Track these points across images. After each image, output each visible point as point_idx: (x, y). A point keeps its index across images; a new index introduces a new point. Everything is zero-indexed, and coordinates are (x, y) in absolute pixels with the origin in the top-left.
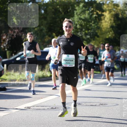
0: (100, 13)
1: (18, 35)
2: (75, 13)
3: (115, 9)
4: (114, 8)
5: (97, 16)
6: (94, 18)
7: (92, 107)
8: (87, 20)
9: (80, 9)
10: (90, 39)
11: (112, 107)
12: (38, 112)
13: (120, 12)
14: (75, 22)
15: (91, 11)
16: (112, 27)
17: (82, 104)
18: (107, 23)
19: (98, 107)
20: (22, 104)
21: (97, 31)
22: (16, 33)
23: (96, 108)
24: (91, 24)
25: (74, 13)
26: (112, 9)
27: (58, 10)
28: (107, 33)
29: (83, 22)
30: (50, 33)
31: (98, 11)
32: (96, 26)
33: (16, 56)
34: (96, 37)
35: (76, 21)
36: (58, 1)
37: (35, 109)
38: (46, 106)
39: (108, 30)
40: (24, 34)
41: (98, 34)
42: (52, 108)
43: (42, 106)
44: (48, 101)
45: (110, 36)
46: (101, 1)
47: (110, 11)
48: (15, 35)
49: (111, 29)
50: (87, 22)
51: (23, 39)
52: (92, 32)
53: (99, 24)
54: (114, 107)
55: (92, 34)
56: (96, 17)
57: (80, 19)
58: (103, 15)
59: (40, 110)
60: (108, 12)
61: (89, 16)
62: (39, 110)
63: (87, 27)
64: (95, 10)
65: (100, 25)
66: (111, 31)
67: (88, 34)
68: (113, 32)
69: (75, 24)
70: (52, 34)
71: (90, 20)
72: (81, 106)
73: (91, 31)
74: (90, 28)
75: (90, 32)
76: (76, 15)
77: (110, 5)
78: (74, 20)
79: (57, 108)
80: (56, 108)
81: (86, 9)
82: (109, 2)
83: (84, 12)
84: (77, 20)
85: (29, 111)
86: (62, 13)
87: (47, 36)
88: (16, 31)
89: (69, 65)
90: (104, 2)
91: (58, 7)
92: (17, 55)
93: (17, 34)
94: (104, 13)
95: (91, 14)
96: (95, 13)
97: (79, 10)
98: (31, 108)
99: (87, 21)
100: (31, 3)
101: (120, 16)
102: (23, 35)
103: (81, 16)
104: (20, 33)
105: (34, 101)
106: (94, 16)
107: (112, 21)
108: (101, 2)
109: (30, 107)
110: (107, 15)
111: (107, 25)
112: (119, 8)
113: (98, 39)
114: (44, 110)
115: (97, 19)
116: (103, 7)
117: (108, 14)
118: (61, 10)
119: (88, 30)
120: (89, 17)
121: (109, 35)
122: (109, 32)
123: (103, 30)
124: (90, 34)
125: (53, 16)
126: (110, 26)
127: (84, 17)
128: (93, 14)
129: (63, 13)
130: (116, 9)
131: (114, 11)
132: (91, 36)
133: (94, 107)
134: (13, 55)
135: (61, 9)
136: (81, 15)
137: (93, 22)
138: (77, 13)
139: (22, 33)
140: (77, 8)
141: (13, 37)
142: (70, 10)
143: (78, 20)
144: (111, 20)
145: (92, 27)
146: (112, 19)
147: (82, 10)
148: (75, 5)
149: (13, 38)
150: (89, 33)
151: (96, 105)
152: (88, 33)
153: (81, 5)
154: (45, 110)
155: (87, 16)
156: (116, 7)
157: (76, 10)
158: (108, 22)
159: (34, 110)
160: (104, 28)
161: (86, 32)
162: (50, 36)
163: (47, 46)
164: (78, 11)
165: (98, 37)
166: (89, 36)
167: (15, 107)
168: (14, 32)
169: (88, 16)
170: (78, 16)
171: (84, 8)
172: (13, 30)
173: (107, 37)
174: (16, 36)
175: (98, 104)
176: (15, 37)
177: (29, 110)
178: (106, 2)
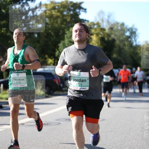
3: (101, 33)
14: (65, 45)
25: (64, 37)
26: (99, 33)
37: (29, 125)
47: (97, 35)
58: (91, 38)
59: (33, 126)
60: (95, 35)
70: (44, 55)
76: (66, 39)
77: (97, 29)
78: (65, 43)
79: (48, 124)
84: (67, 43)
86: (53, 37)
90: (92, 27)
91: (50, 31)
94: (92, 37)
98: (25, 124)
101: (106, 39)
107: (99, 44)
109: (24, 123)
112: (106, 32)
117: (95, 37)
125: (46, 39)
129: (55, 37)
130: (103, 32)
131: (101, 35)
135: (53, 33)
138: (67, 37)
140: (67, 32)
142: (61, 35)
146: (99, 42)
148: (66, 30)
157: (66, 34)
164: (68, 35)
170: (68, 39)
177: (24, 126)
178: (94, 26)
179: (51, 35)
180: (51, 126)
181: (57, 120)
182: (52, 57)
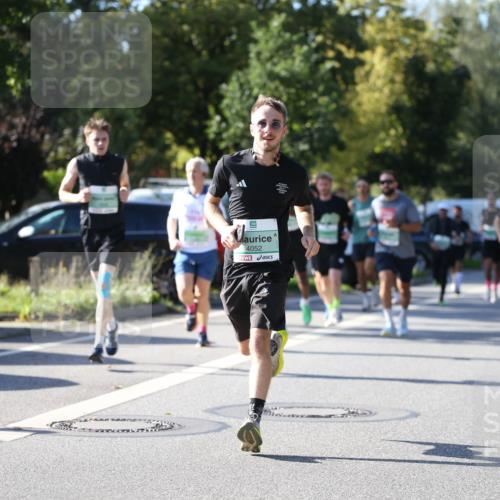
0: (349, 54)
1: (26, 137)
2: (252, 55)
3: (407, 41)
4: (406, 34)
5: (336, 65)
6: (329, 76)
7: (316, 425)
8: (299, 82)
9: (272, 37)
10: (309, 154)
11: (393, 422)
12: (104, 441)
13: (428, 52)
14: (251, 89)
15: (314, 45)
16: (396, 109)
17: (276, 412)
18: (377, 95)
19: (340, 425)
20: (40, 411)
21: (336, 126)
22: (20, 129)
23: (332, 426)
24: (315, 95)
25: (247, 53)
26: (398, 40)
27: (186, 40)
28: (376, 132)
29: (281, 88)
30: (151, 131)
31: (343, 48)
32: (333, 106)
33: (17, 221)
34: (333, 150)
35: (257, 85)
36: (184, 6)
37: (90, 430)
38: (134, 420)
39: (379, 120)
40: (51, 134)
41: (343, 138)
42: (158, 427)
43: (118, 420)
44: (143, 397)
45: (388, 143)
46: (353, 8)
47: (390, 47)
48: (14, 138)
49: (394, 117)
50: (297, 89)
51: (47, 154)
52: (318, 130)
53: (348, 96)
54: (402, 422)
55: (316, 136)
56: (333, 70)
57: (272, 76)
58: (362, 63)
59: (111, 434)
60: (380, 50)
61: (309, 64)
62: (105, 434)
63: (297, 109)
64: (329, 42)
65: (351, 100)
66: (392, 126)
67: (304, 136)
68: (400, 130)
69: (250, 96)
70: (160, 134)
71: (310, 82)
72: (270, 417)
73: (312, 124)
74: (310, 113)
75: (309, 129)
76: (254, 62)
77: (390, 23)
78: (248, 82)
79: (176, 426)
80: (171, 427)
81: (295, 38)
82: (387, 13)
83: (285, 49)
84: (258, 81)
85: (67, 439)
86: (199, 54)
87: (140, 144)
88: (17, 121)
89: (258, 255)
90: (368, 12)
91: (186, 27)
92: (22, 218)
93: (23, 132)
94: (366, 56)
95: (315, 57)
96: (331, 54)
97: (267, 41)
98: (74, 425)
99: (298, 86)
100: (78, 12)
101: (430, 67)
102: (47, 137)
103: (275, 64)
104: (34, 132)
105: (85, 399)
106: (329, 65)
107: (399, 87)
108: (355, 13)
109: (71, 422)
110: (377, 62)
111: (377, 101)
112: (426, 35)
113: (341, 155)
114: (125, 434)
115: (339, 77)
116: (364, 31)
117: (382, 59)
118: (195, 39)
119: (304, 119)
120: (306, 71)
121: (384, 140)
122: (385, 128)
123: (363, 120)
124: (311, 135)
125: (167, 64)
126: (387, 105)
127: (286, 70)
128: (323, 60)
129: (204, 53)
130: (415, 37)
131: (407, 47)
132: (316, 144)
133: (324, 424)
134: (7, 215)
135: (198, 35)
136: (275, 60)
137: (321, 88)
138: (259, 54)
139: (42, 128)
140: (259, 34)
141: (6, 145)
142: (233, 43)
143: (265, 79)
144: (392, 81)
145: (317, 109)
146: (399, 78)
147: (280, 41)
148: (253, 24)
149: (7, 151)
150: (307, 133)
151: (330, 416)
152: (304, 130)
153: (276, 22)
154: (130, 434)
155: (298, 64)
156: (412, 31)
157: (256, 41)
158: (381, 90)
159: (89, 434)
160: (365, 113)
161: (296, 127)
162: (151, 143)
163: (142, 182)
164: (262, 46)
165: (342, 147)
166: (305, 143)
167: (13, 422)
168: (12, 127)
169: (302, 65)
170: (263, 63)
171: (287, 35)
172: (8, 118)
173: (378, 150)
174: (18, 140)
175: (340, 412)
176: (15, 144)
177: (68, 432)
178: (375, 11)
179: (190, 44)
180: (188, 438)
181: (212, 411)
182: (191, 141)
